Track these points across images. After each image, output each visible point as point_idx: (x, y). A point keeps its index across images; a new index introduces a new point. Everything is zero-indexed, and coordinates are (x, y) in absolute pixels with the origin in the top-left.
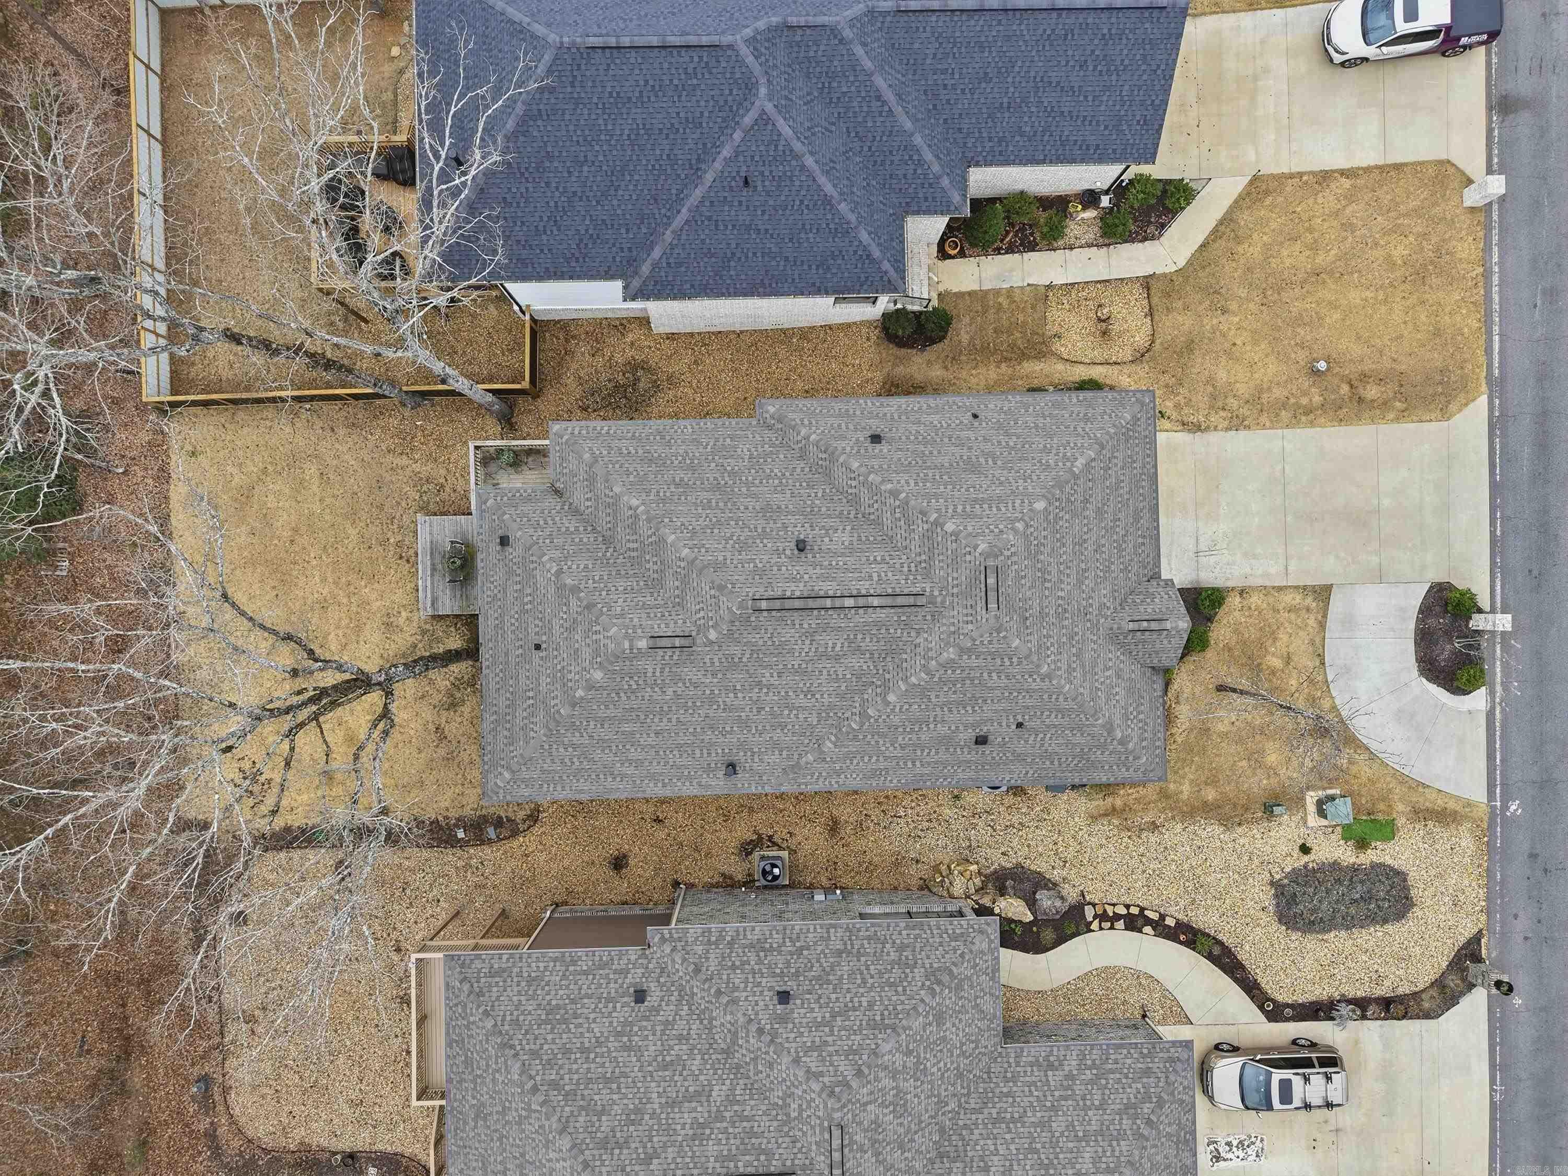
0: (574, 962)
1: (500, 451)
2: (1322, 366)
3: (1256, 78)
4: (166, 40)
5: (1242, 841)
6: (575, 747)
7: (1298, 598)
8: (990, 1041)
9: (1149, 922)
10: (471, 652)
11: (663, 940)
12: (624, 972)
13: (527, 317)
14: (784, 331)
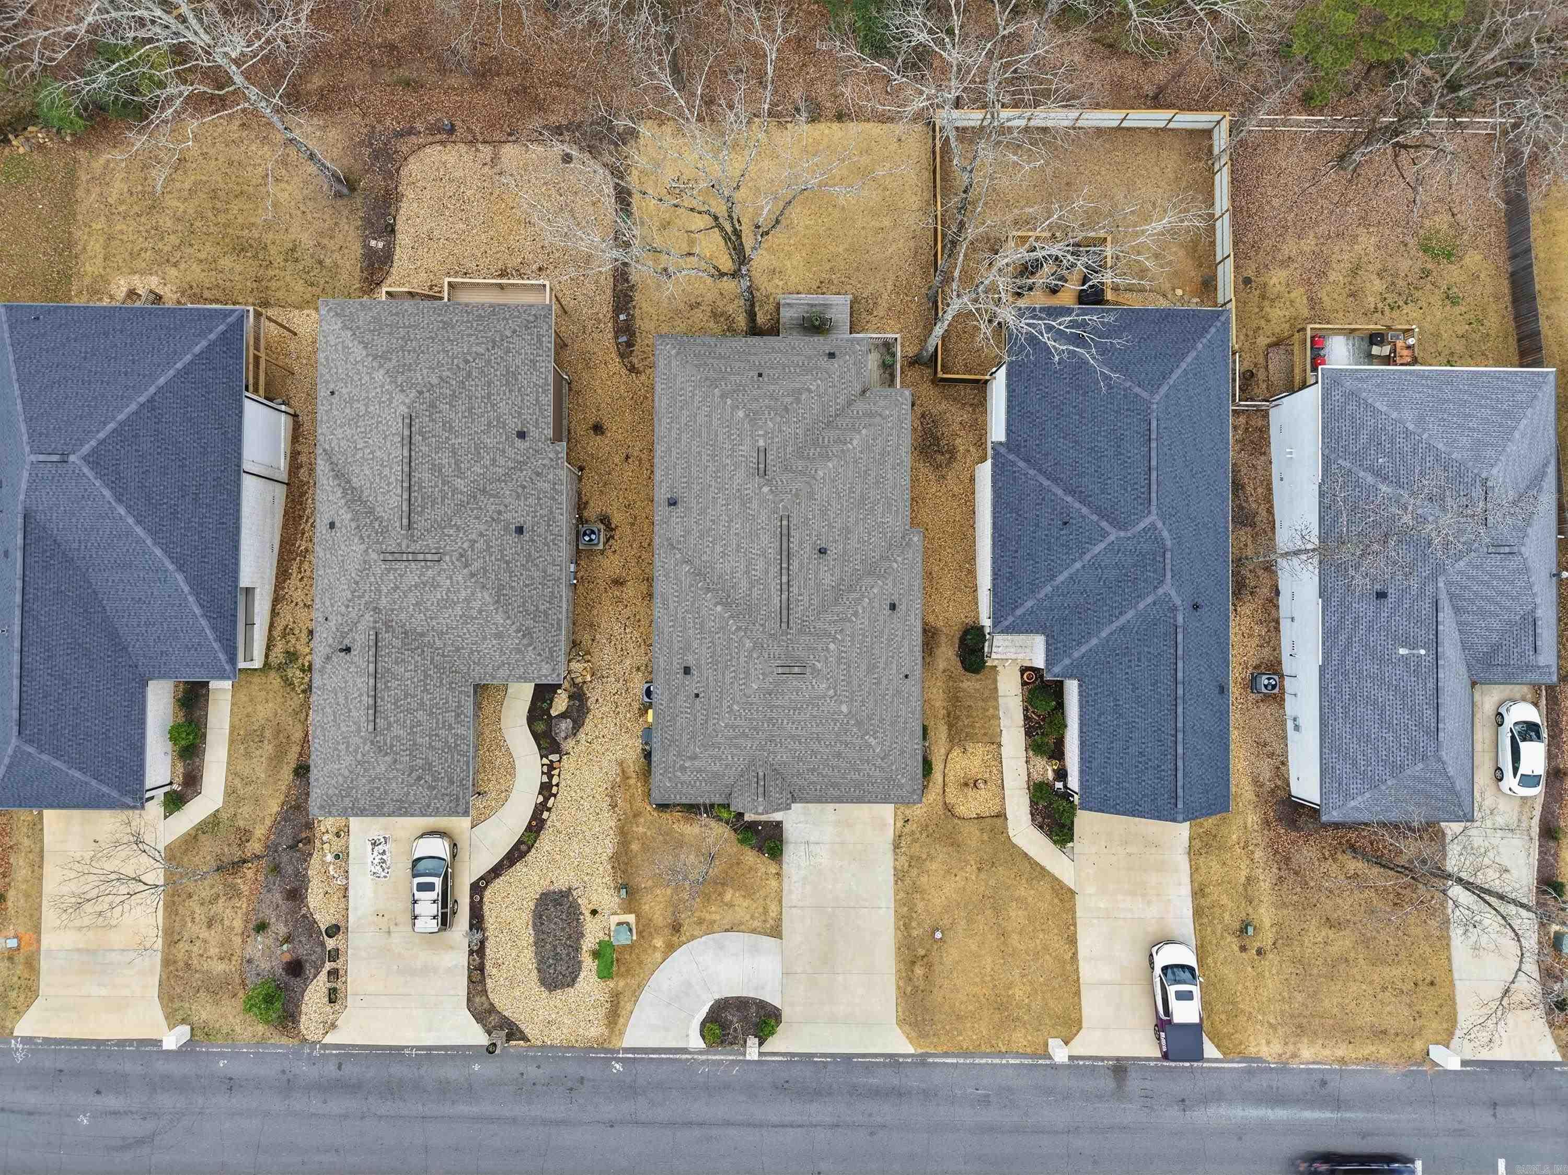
0: (544, 392)
1: (893, 355)
2: (938, 935)
3: (1144, 896)
4: (1191, 133)
5: (601, 869)
6: (692, 397)
7: (773, 915)
8: (477, 674)
9: (546, 800)
10: (754, 330)
11: (557, 453)
12: (537, 426)
13: (987, 377)
14: (974, 559)
